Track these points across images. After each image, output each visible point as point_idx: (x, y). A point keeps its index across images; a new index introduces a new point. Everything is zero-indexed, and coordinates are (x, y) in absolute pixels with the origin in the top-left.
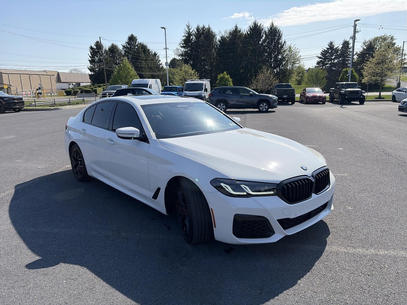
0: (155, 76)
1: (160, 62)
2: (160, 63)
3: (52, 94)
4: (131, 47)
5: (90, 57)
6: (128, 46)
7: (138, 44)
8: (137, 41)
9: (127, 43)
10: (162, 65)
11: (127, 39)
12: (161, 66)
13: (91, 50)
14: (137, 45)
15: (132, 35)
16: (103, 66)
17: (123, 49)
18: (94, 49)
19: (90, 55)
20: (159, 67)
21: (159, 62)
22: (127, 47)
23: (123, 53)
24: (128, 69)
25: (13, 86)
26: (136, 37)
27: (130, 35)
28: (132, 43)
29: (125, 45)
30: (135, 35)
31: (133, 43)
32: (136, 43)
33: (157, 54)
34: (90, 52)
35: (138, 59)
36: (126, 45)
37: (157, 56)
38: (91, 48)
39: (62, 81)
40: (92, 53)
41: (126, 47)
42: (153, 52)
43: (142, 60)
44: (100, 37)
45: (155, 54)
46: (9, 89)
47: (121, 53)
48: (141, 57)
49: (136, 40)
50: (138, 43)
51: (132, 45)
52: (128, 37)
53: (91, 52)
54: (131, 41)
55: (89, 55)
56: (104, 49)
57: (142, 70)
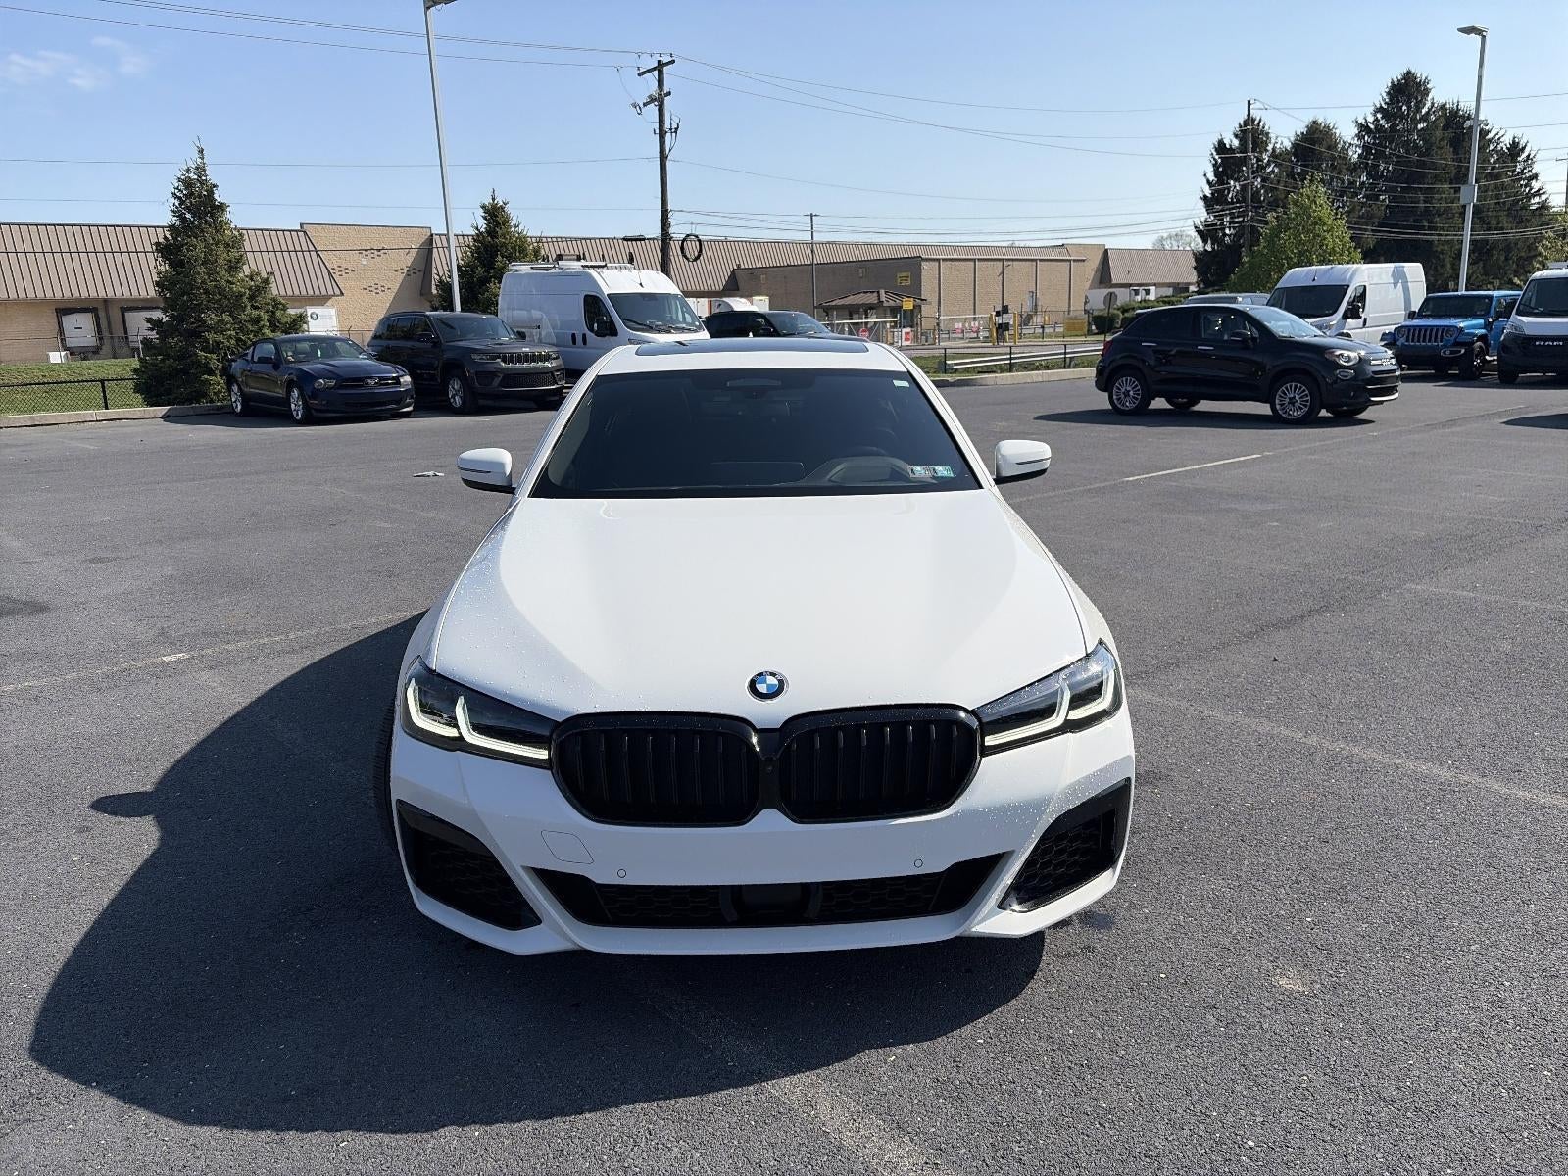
0: (1491, 249)
1: (1533, 183)
2: (1536, 185)
3: (1046, 331)
4: (1393, 128)
5: (1208, 182)
6: (1382, 122)
7: (1428, 113)
8: (1430, 96)
9: (1380, 109)
10: (1544, 198)
11: (1384, 95)
12: (1537, 199)
13: (1217, 157)
14: (1425, 118)
15: (1409, 72)
16: (1241, 219)
17: (1359, 137)
18: (1231, 150)
19: (1211, 177)
20: (1525, 207)
21: (1526, 186)
22: (1379, 129)
23: (1356, 156)
24: (1316, 224)
25: (930, 303)
26: (1427, 81)
27: (1397, 74)
28: (1404, 108)
29: (1371, 119)
30: (1420, 73)
31: (1409, 108)
32: (1420, 105)
33: (1524, 148)
34: (1214, 165)
35: (1420, 177)
36: (1377, 120)
37: (1524, 155)
38: (1221, 147)
39: (1114, 282)
40: (1221, 169)
41: (1372, 127)
42: (1507, 140)
43: (1437, 179)
44: (1249, 102)
45: (1515, 149)
46: (917, 311)
47: (1345, 158)
48: (1434, 166)
49: (1427, 92)
50: (1430, 109)
51: (1402, 116)
52: (1390, 85)
53: (1216, 162)
54: (1399, 102)
55: (1205, 175)
56: (1270, 147)
57: (1431, 222)
